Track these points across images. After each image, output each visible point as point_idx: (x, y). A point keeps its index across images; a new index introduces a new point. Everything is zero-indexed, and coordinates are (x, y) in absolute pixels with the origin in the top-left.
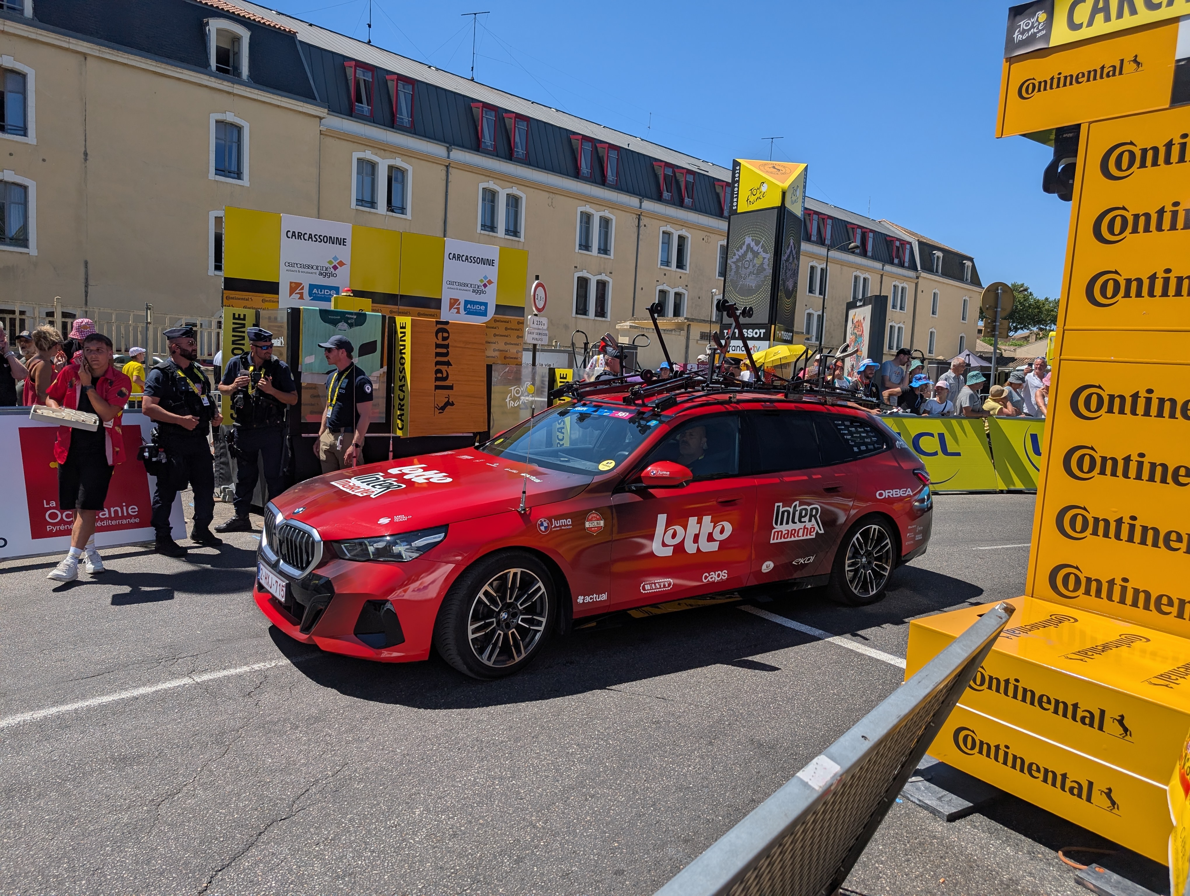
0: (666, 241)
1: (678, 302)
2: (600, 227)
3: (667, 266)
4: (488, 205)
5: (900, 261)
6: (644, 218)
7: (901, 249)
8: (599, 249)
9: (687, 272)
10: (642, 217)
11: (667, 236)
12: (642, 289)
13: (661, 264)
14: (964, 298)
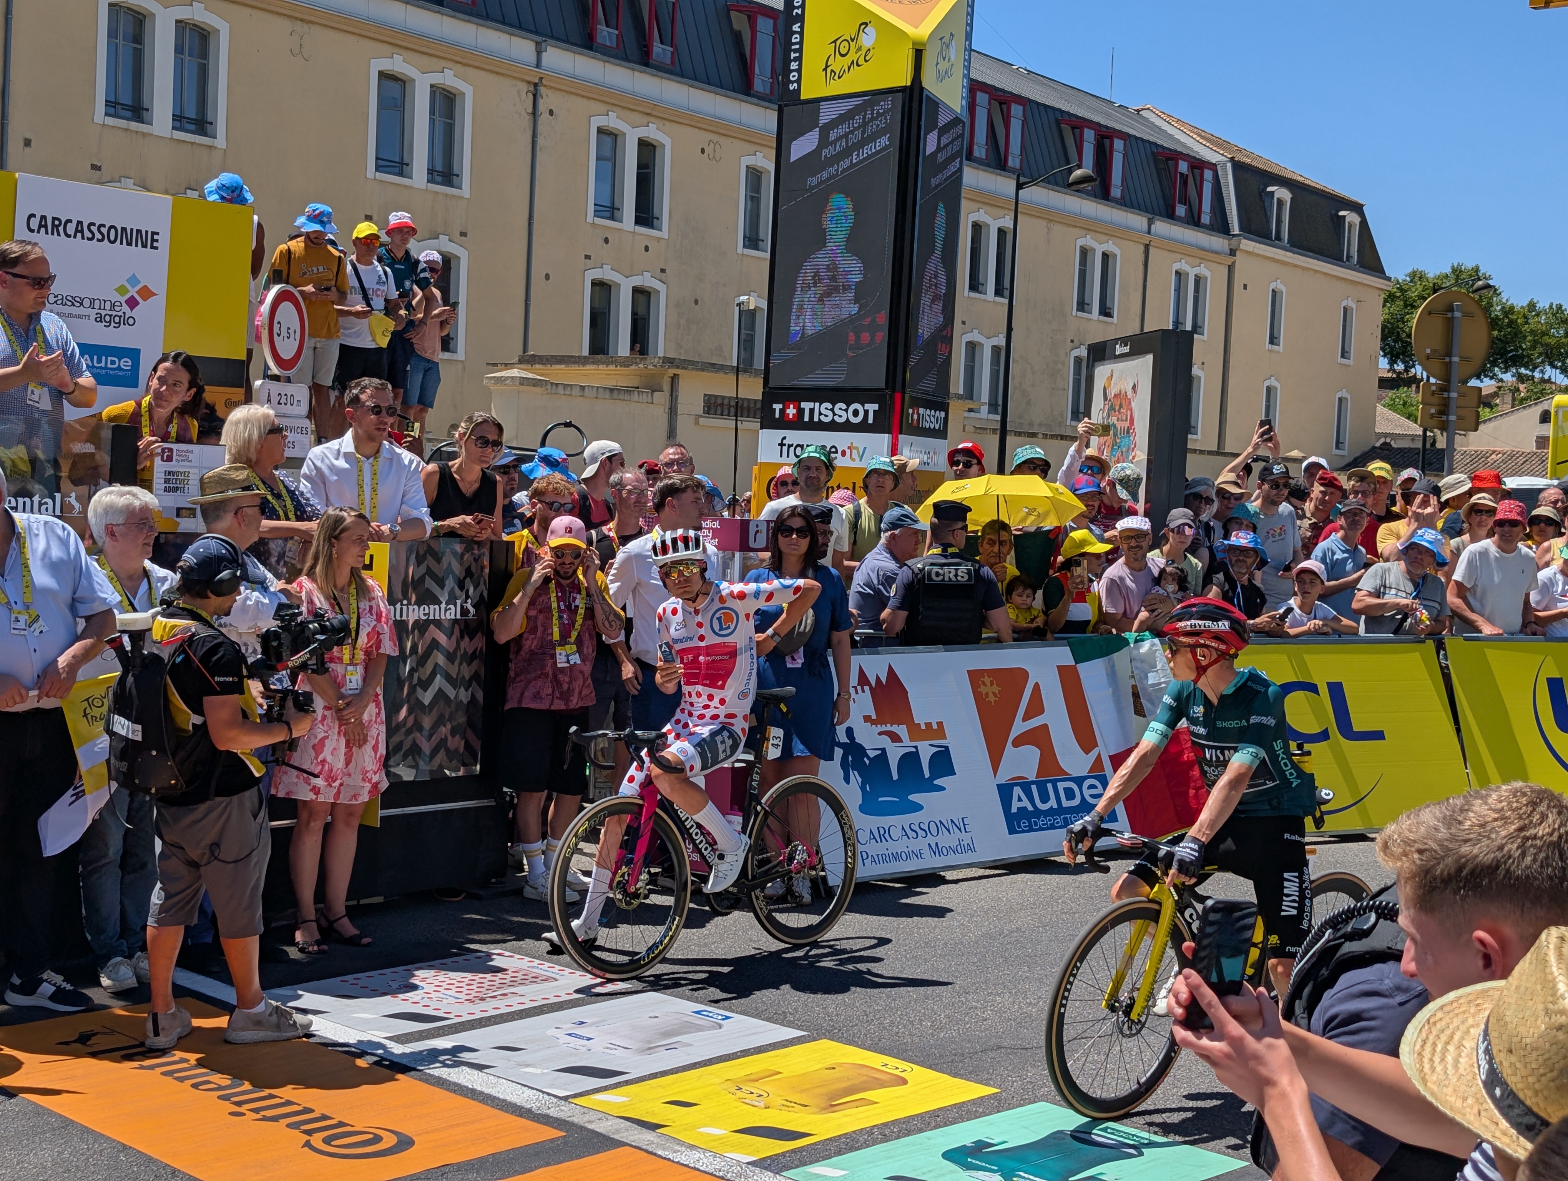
0: (608, 153)
1: (641, 311)
2: (432, 112)
3: (612, 218)
4: (125, 49)
5: (1190, 210)
6: (549, 92)
7: (1191, 180)
8: (431, 171)
9: (664, 234)
10: (542, 90)
11: (608, 140)
12: (547, 277)
13: (597, 213)
14: (1344, 303)
